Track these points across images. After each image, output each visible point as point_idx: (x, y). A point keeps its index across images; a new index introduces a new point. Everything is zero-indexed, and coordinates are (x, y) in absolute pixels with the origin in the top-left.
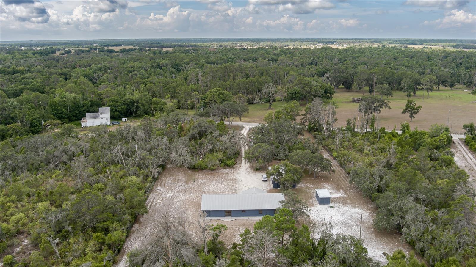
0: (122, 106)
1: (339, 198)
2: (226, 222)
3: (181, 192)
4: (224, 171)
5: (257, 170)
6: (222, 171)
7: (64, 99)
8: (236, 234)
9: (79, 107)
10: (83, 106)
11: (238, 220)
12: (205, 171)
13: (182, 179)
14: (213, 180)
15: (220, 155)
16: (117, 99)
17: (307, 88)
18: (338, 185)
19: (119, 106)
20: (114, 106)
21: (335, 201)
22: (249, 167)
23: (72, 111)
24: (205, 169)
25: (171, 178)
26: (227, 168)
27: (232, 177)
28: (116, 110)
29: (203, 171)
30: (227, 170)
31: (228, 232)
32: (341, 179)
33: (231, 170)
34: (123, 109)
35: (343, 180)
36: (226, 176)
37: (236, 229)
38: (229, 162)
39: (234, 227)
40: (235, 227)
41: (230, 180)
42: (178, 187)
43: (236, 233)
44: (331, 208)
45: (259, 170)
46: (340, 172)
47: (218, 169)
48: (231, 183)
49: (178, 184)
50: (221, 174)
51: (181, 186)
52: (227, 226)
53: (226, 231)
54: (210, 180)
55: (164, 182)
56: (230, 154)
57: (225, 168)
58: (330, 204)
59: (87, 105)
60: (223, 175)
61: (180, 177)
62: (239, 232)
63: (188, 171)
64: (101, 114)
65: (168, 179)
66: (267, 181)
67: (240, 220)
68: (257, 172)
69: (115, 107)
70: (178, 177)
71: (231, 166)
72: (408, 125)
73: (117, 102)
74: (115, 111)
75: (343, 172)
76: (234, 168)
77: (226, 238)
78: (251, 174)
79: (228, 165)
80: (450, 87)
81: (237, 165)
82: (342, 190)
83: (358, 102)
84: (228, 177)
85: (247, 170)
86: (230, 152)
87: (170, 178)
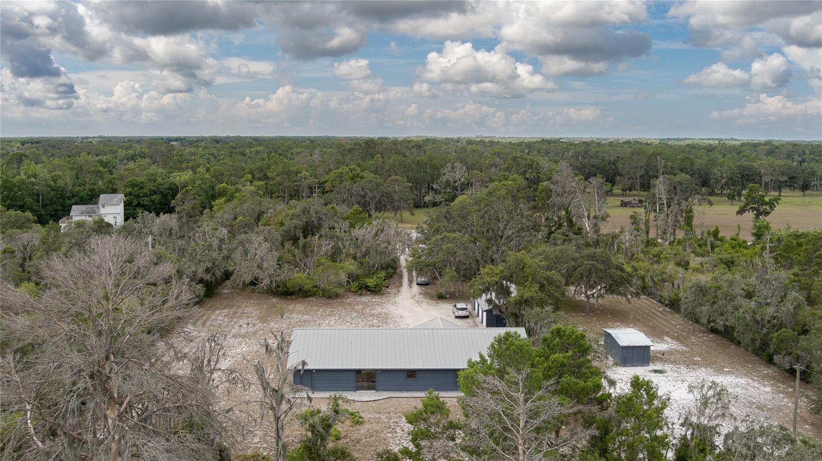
0: (151, 195)
1: (670, 352)
2: (360, 403)
3: (244, 336)
4: (358, 299)
5: (441, 297)
6: (352, 299)
7: (33, 179)
8: (390, 435)
9: (62, 197)
10: (73, 196)
11: (395, 399)
12: (311, 299)
13: (252, 313)
14: (330, 315)
15: (351, 266)
16: (142, 183)
17: (531, 173)
18: (653, 327)
19: (146, 195)
20: (134, 196)
21: (661, 359)
22: (420, 294)
23: (47, 205)
24: (311, 296)
25: (226, 310)
26: (365, 295)
27: (378, 310)
28: (139, 203)
29: (308, 299)
30: (365, 299)
31: (363, 430)
32: (655, 316)
33: (377, 299)
34: (153, 201)
35: (661, 318)
36: (362, 309)
37: (389, 422)
38: (372, 281)
39: (383, 417)
40: (387, 417)
41: (373, 315)
42: (236, 327)
43: (391, 432)
44: (658, 374)
45: (446, 298)
46: (646, 303)
47: (343, 296)
48: (375, 321)
49: (241, 321)
50: (349, 304)
51: (246, 326)
52: (362, 414)
53: (358, 427)
54: (322, 315)
55: (205, 317)
56: (374, 266)
57: (361, 295)
58: (649, 365)
59: (80, 194)
60: (356, 307)
61: (248, 310)
62: (398, 430)
63: (270, 299)
64: (103, 206)
65: (217, 312)
66: (467, 317)
67: (400, 400)
68: (440, 302)
69: (138, 196)
70: (244, 310)
71: (375, 291)
72: (768, 224)
73: (142, 188)
74: (137, 206)
75: (653, 303)
76: (383, 294)
77: (358, 447)
78: (424, 305)
79: (367, 288)
80: (803, 191)
81: (392, 290)
82: (669, 336)
83: (633, 207)
84: (368, 310)
85: (416, 298)
86: (374, 260)
87: (224, 311)
